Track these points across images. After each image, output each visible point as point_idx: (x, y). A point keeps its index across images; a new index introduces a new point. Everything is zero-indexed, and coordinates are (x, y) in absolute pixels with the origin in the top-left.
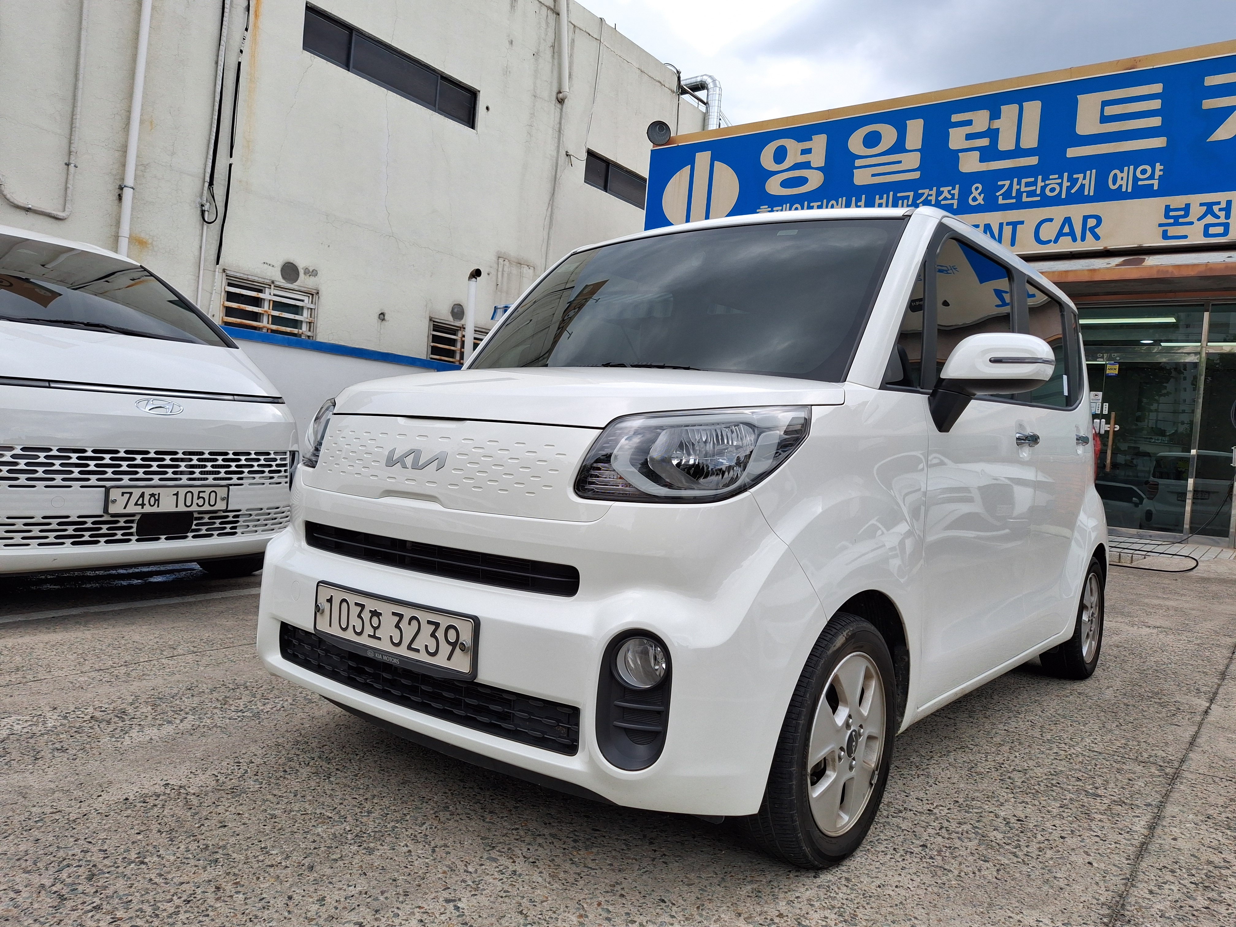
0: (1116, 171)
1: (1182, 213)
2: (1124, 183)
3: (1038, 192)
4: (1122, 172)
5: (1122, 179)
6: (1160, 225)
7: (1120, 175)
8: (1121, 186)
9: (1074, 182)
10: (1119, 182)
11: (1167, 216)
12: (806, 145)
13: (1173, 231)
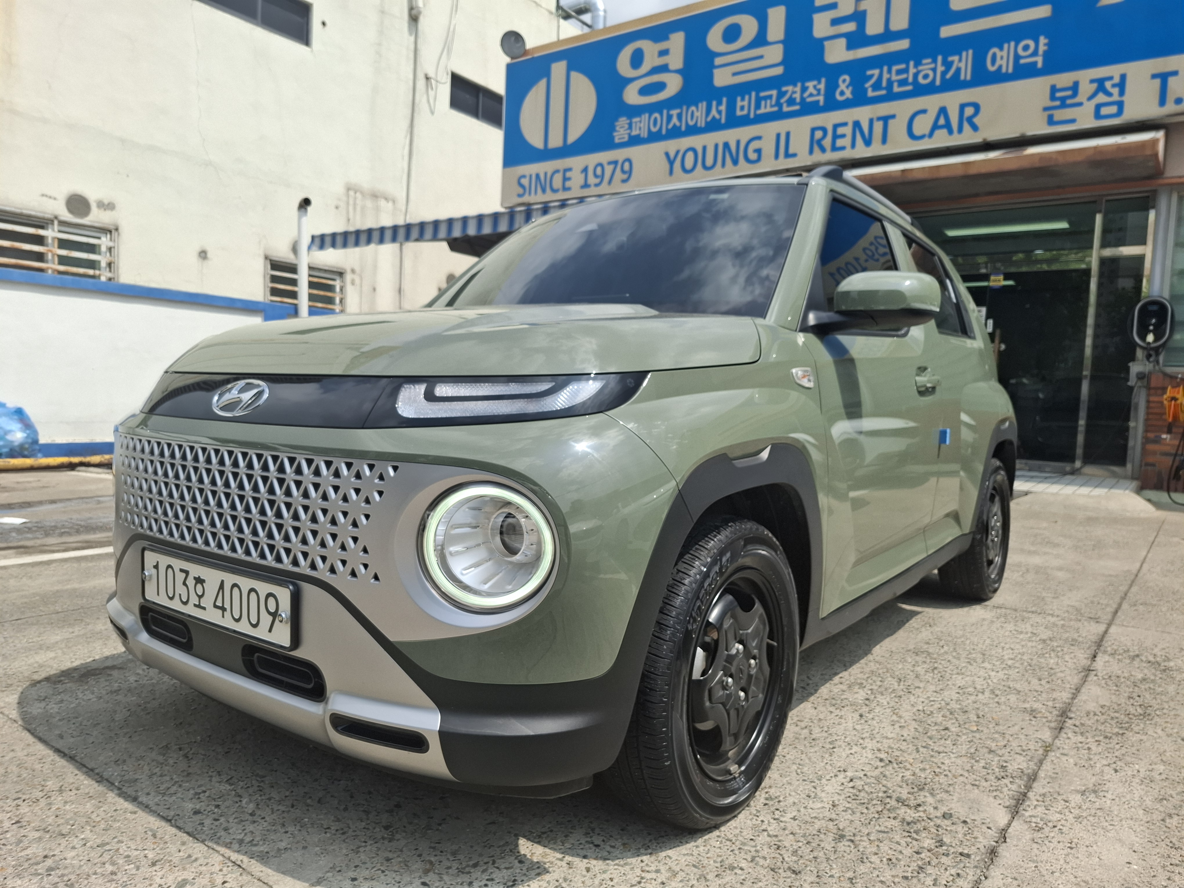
0: (995, 50)
1: (1069, 93)
2: (1004, 63)
3: (910, 79)
4: (1001, 49)
5: (1002, 58)
6: (1046, 109)
7: (999, 54)
8: (1000, 67)
9: (948, 65)
10: (998, 62)
11: (1053, 98)
12: (663, 45)
13: (1060, 115)
